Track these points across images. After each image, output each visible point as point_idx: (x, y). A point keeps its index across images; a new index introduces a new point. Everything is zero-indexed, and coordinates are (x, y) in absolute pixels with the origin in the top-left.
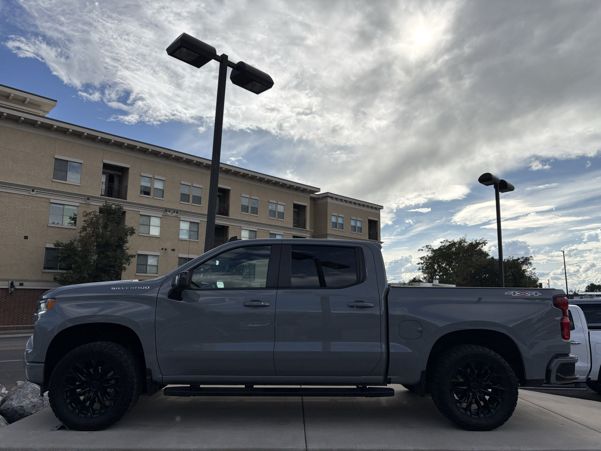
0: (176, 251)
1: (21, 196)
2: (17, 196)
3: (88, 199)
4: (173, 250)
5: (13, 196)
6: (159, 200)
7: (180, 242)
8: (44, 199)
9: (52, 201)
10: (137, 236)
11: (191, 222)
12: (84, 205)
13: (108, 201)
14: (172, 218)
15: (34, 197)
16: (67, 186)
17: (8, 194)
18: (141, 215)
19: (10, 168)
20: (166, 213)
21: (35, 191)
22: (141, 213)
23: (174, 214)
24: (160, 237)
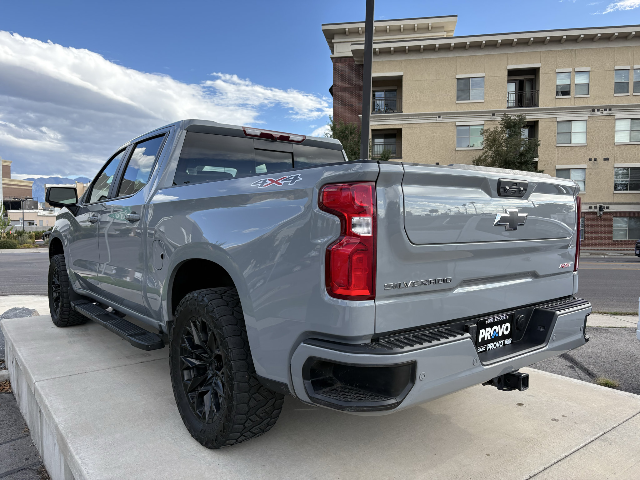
0: (610, 161)
1: (430, 125)
2: (425, 125)
3: (493, 115)
4: (607, 159)
5: (423, 125)
6: (582, 99)
7: (616, 148)
8: (450, 123)
9: (457, 124)
10: (555, 147)
11: (632, 119)
12: (489, 122)
13: (507, 114)
14: (603, 118)
15: (441, 124)
16: (470, 105)
17: (418, 124)
18: (558, 122)
19: (418, 99)
20: (592, 113)
21: (441, 116)
22: (558, 119)
23: (605, 112)
24: (586, 145)
